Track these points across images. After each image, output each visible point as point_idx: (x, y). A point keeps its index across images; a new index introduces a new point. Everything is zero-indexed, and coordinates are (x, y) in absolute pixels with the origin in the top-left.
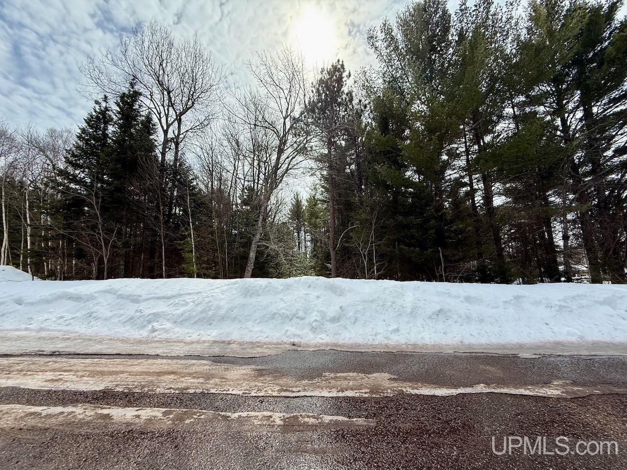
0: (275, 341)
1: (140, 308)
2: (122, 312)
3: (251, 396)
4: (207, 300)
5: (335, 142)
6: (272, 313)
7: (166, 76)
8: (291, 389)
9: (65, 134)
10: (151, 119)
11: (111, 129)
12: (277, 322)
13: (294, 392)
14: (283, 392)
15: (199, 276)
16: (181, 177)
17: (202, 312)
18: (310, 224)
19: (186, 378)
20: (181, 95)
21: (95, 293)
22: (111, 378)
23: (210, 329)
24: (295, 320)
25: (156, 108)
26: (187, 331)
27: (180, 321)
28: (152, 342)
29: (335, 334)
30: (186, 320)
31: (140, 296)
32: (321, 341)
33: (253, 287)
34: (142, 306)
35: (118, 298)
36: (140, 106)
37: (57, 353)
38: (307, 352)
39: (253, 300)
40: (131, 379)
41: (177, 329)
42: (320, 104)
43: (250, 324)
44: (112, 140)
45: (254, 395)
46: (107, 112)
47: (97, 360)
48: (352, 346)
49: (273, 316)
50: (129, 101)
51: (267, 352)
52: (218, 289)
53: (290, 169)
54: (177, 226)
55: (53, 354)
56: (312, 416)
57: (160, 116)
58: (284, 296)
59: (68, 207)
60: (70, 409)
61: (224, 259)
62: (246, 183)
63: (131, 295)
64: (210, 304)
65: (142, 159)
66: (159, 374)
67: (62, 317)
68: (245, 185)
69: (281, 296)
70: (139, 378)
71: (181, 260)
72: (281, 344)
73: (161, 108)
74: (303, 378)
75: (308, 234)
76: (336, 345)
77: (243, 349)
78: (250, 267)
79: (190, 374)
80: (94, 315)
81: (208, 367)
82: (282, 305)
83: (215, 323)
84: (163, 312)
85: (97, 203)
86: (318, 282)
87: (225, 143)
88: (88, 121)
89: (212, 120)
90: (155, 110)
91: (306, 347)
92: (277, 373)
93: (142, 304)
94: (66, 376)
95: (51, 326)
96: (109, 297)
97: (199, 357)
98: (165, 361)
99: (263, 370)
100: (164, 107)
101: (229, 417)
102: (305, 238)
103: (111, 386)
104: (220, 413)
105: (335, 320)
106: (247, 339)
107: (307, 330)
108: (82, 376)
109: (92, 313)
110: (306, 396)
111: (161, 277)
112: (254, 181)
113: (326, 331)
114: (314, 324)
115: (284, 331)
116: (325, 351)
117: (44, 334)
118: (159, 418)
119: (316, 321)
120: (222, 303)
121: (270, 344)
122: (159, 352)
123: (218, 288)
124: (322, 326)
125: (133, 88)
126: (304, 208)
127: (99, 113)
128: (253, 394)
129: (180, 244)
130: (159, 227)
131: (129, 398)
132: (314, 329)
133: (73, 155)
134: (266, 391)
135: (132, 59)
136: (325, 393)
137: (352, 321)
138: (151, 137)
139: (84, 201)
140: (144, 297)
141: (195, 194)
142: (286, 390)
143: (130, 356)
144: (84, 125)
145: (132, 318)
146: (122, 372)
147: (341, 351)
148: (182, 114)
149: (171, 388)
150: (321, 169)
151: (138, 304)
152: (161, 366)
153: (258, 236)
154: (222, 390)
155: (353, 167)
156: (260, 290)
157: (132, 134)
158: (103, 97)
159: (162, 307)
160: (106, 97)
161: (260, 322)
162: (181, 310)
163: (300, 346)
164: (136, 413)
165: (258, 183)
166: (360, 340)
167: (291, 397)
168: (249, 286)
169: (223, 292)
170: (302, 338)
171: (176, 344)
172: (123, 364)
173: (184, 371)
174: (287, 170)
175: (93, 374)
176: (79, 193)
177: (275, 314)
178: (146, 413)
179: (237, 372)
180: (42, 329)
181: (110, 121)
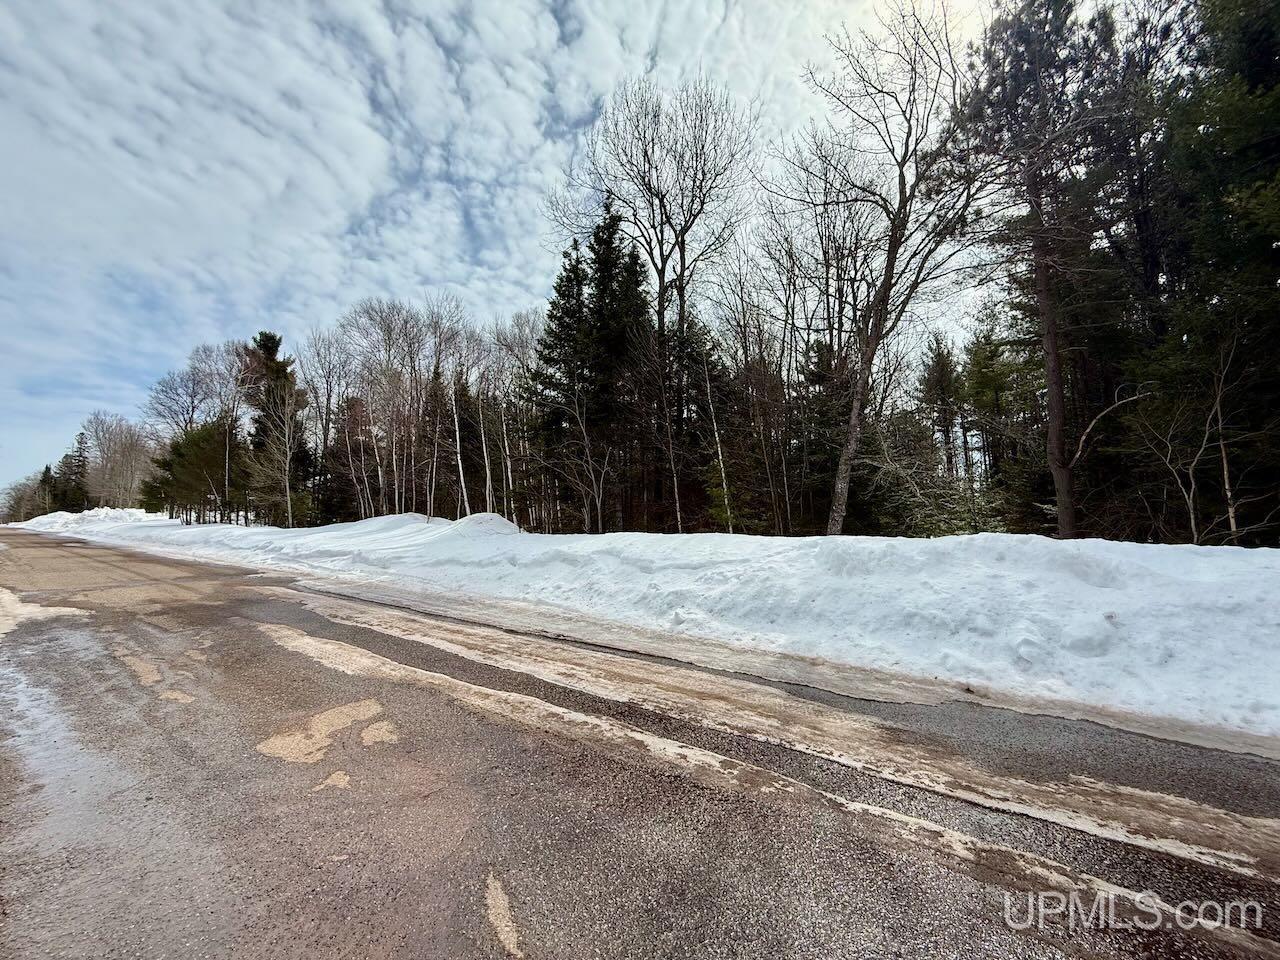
0: (917, 674)
1: (655, 582)
2: (630, 586)
3: (881, 778)
4: (762, 575)
5: (1054, 177)
6: (905, 611)
7: (654, 170)
8: (981, 789)
9: (532, 318)
10: (638, 257)
11: (587, 291)
12: (920, 634)
13: (992, 798)
14: (960, 791)
15: (737, 530)
16: (693, 350)
17: (754, 597)
18: (979, 406)
19: (746, 712)
20: (680, 195)
21: (593, 553)
22: (635, 687)
23: (774, 631)
24: (964, 634)
25: (643, 235)
26: (731, 629)
27: (719, 610)
28: (679, 640)
29: (1092, 684)
30: (728, 609)
31: (652, 562)
32: (1047, 694)
33: (854, 554)
34: (658, 578)
35: (622, 563)
36: (622, 240)
37: (562, 637)
38: (1011, 714)
39: (857, 581)
40: (661, 694)
41: (715, 624)
42: (999, 88)
43: (853, 631)
44: (590, 309)
45: (891, 777)
46: (580, 266)
47: (610, 655)
48: (1159, 723)
49: (908, 620)
50: (605, 236)
51: (903, 695)
52: (780, 556)
53: (924, 280)
54: (693, 438)
55: (557, 638)
56: (1056, 869)
57: (650, 247)
58: (932, 577)
59: (546, 425)
60: (592, 720)
61: (781, 497)
62: (813, 337)
63: (640, 560)
64: (768, 583)
65: (632, 331)
66: (702, 695)
67: (559, 587)
68: (812, 341)
69: (923, 576)
70: (674, 696)
71: (706, 500)
72: (932, 684)
73: (652, 231)
74: (1009, 771)
75: (972, 433)
76: (1101, 712)
77: (844, 679)
78: (839, 511)
79: (753, 708)
80: (596, 587)
81: (782, 702)
82: (928, 597)
83: (780, 621)
84: (689, 591)
85: (581, 414)
86: (1026, 548)
87: (766, 262)
88: (558, 289)
89: (736, 224)
90: (642, 240)
91: (1003, 701)
92: (938, 747)
93: (656, 574)
94: (579, 671)
95: (548, 597)
96: (611, 561)
97: (760, 680)
98: (705, 676)
99: (900, 730)
100: (655, 229)
101: (842, 805)
102: (965, 442)
103: (637, 698)
104: (824, 793)
105: (1088, 647)
106: (851, 660)
107: (1002, 662)
108: (597, 676)
109: (593, 584)
110: (1028, 817)
111: (676, 531)
112: (831, 328)
113: (1062, 673)
114: (1023, 650)
115: (937, 657)
116: (1068, 723)
117: (543, 609)
118: (715, 769)
119: (1027, 642)
120: (792, 583)
121: (905, 678)
122: (692, 658)
123: (779, 553)
124: (1050, 660)
125: (609, 212)
126: (959, 369)
127: (570, 271)
128: (886, 774)
129: (701, 471)
130: (667, 444)
131: (663, 723)
132: (1022, 663)
133: (547, 346)
134: (916, 776)
135: (602, 165)
136: (1087, 824)
137: (1156, 656)
138: (640, 289)
139: (564, 413)
140: (659, 564)
141: (718, 377)
142: (968, 788)
143: (650, 656)
144: (554, 294)
145: (644, 598)
146: (649, 682)
147: (1119, 730)
148: (685, 230)
149: (724, 724)
150: (1010, 260)
151: (651, 576)
152: (701, 682)
153: (853, 446)
154: (818, 750)
155: (1120, 228)
156: (870, 560)
157: (614, 291)
158: (572, 243)
159: (686, 583)
160: (575, 241)
161: (877, 629)
162: (717, 591)
163: (985, 696)
164: (680, 751)
165: (840, 331)
166: (1191, 714)
167: (985, 807)
168: (844, 552)
169: (790, 562)
170: (989, 679)
171: (717, 649)
172: (645, 669)
173: (741, 699)
174: (915, 285)
175: (611, 676)
176: (559, 404)
177: (912, 616)
178: (696, 756)
179: (840, 723)
180: (539, 602)
181: (585, 279)
